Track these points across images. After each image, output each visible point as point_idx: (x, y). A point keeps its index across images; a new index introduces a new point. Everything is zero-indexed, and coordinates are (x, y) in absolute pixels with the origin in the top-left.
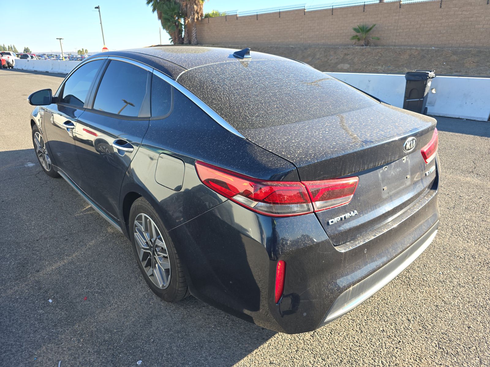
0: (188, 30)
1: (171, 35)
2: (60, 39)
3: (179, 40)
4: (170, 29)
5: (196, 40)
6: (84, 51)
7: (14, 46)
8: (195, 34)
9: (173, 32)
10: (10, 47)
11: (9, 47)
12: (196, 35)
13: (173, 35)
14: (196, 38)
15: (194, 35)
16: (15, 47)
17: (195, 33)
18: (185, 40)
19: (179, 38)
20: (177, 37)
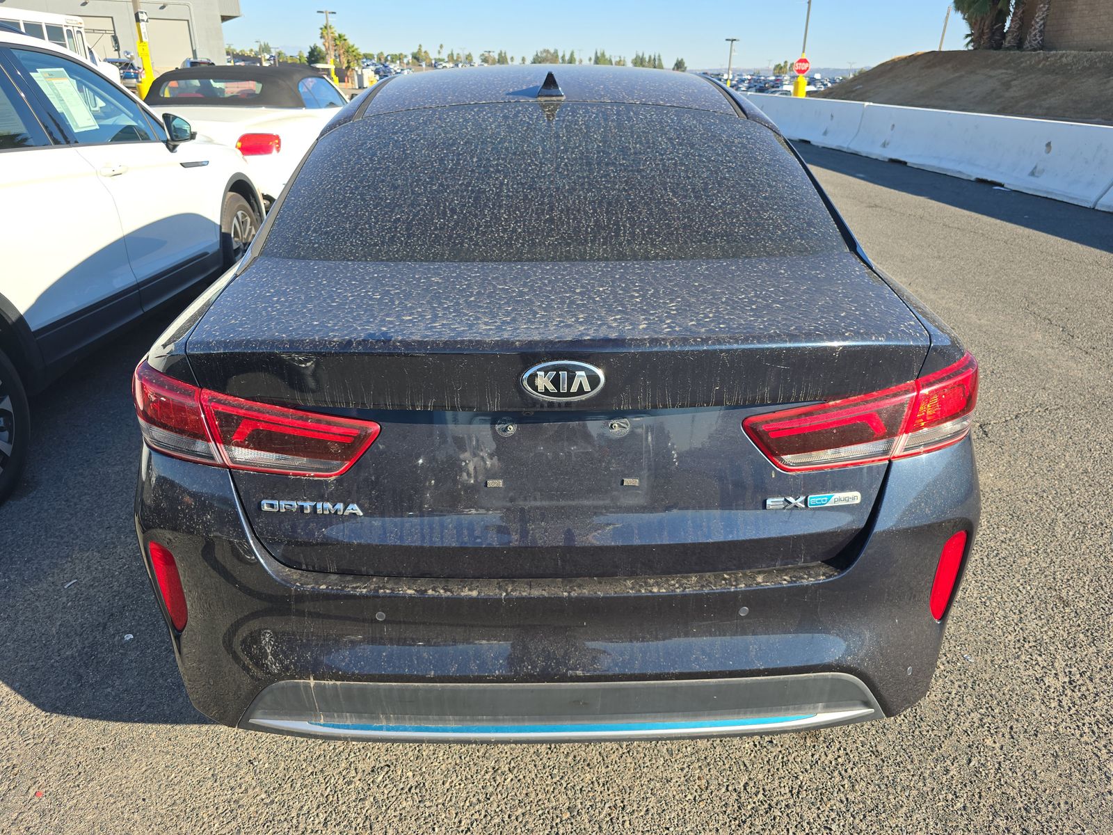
0: (1023, 12)
1: (972, 26)
2: (733, 40)
3: (990, 38)
4: (972, 10)
5: (1039, 39)
6: (788, 67)
7: (659, 56)
8: (1042, 22)
9: (979, 19)
10: (653, 57)
11: (650, 57)
12: (1044, 24)
13: (977, 27)
14: (1040, 31)
15: (1038, 23)
16: (662, 58)
17: (1043, 19)
18: (1008, 38)
19: (993, 34)
20: (986, 31)
